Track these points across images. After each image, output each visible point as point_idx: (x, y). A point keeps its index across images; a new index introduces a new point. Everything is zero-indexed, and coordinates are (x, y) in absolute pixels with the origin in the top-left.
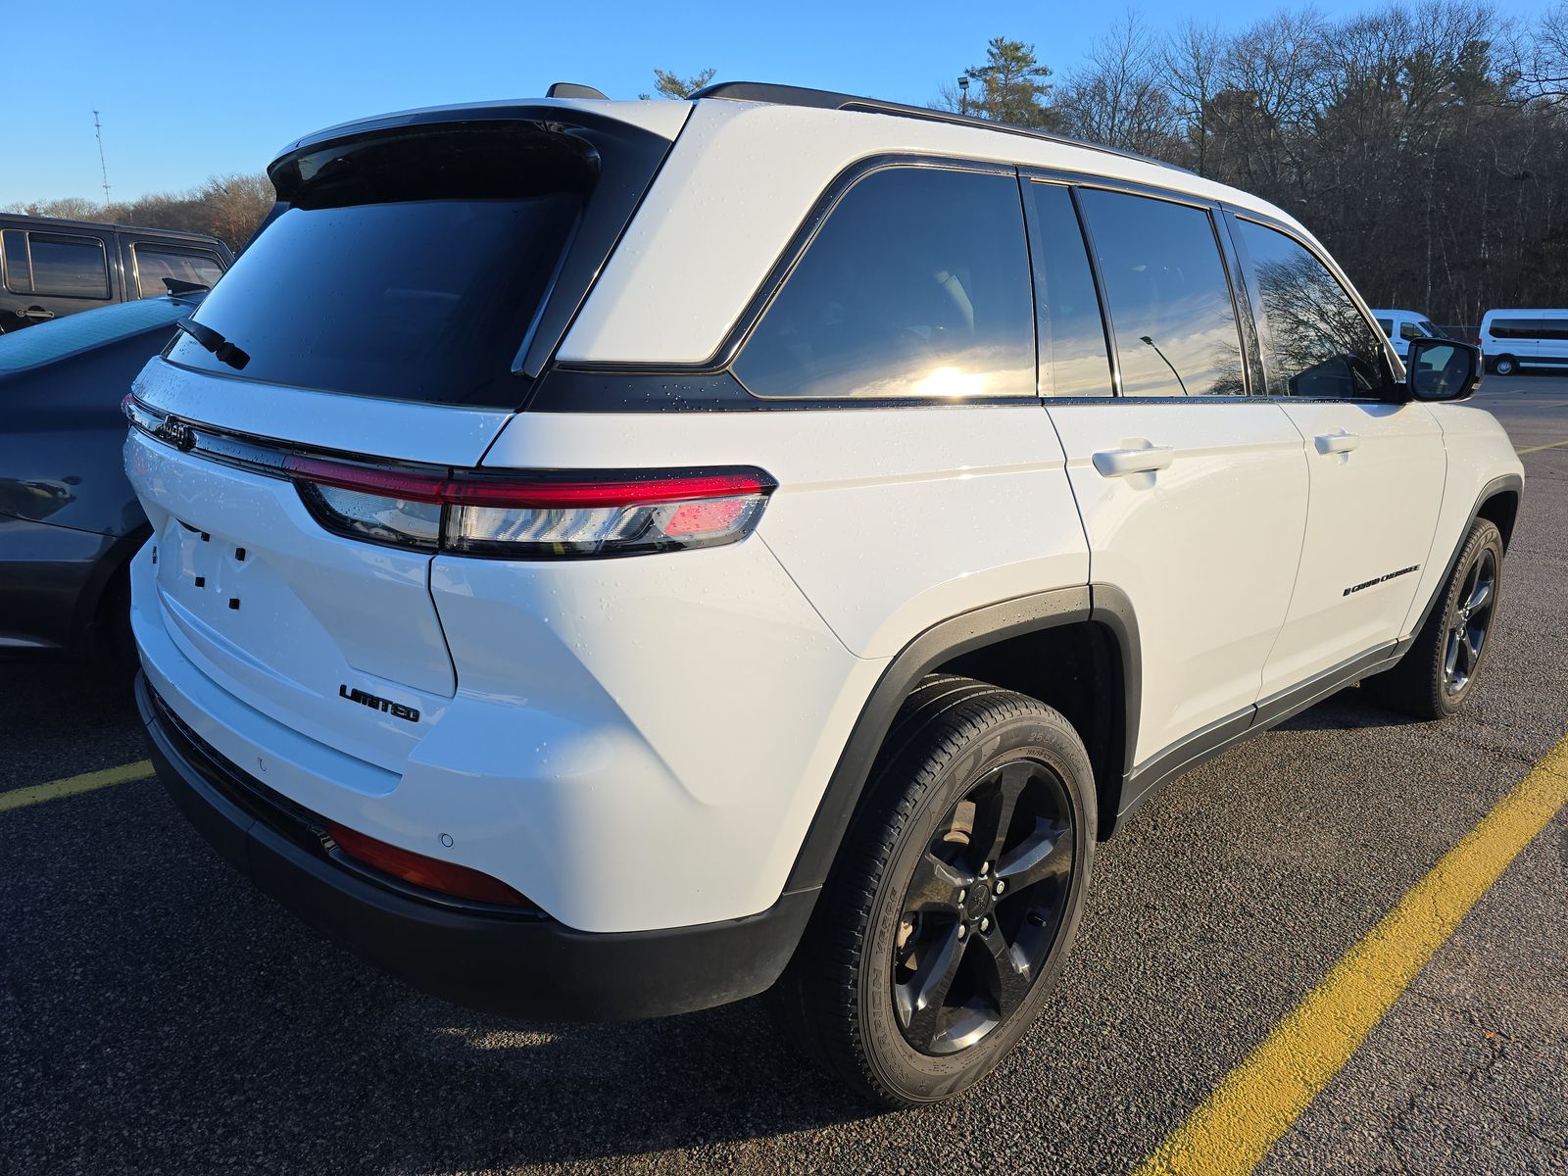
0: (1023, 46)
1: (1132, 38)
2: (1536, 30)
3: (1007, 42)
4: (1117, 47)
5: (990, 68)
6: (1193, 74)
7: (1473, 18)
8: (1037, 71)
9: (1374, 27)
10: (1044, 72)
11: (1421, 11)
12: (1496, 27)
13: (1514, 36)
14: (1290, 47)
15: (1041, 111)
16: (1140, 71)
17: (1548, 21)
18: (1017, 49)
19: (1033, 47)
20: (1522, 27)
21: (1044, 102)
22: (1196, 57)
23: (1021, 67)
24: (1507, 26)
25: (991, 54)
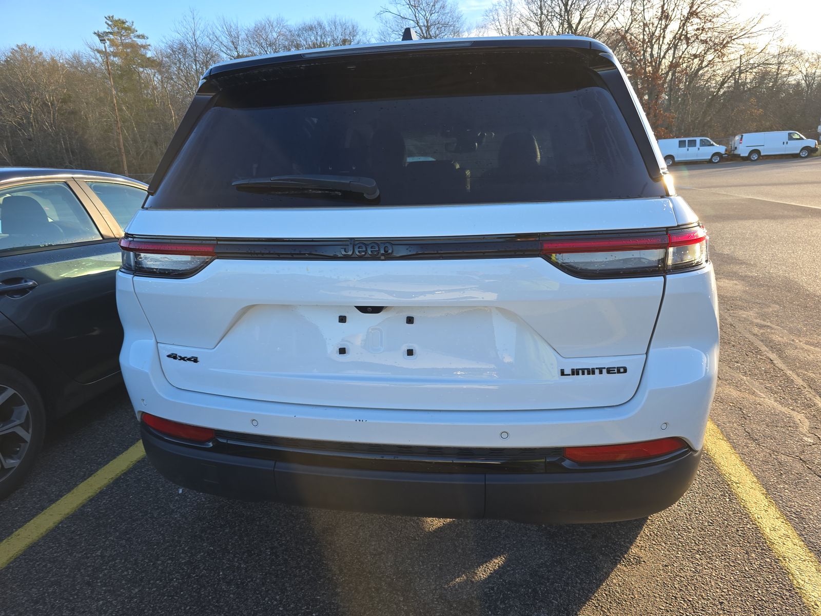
0: (127, 22)
1: (196, 23)
2: (376, 36)
3: (116, 18)
4: (189, 28)
5: (109, 32)
6: (231, 44)
7: (351, 28)
8: (138, 36)
9: (311, 28)
10: (143, 37)
11: (329, 23)
12: (360, 33)
13: (368, 38)
14: (275, 35)
15: (149, 59)
16: (204, 41)
17: (380, 32)
18: (124, 23)
19: (133, 23)
20: (370, 34)
21: (149, 54)
22: (231, 36)
23: (129, 34)
24: (364, 33)
25: (108, 24)
